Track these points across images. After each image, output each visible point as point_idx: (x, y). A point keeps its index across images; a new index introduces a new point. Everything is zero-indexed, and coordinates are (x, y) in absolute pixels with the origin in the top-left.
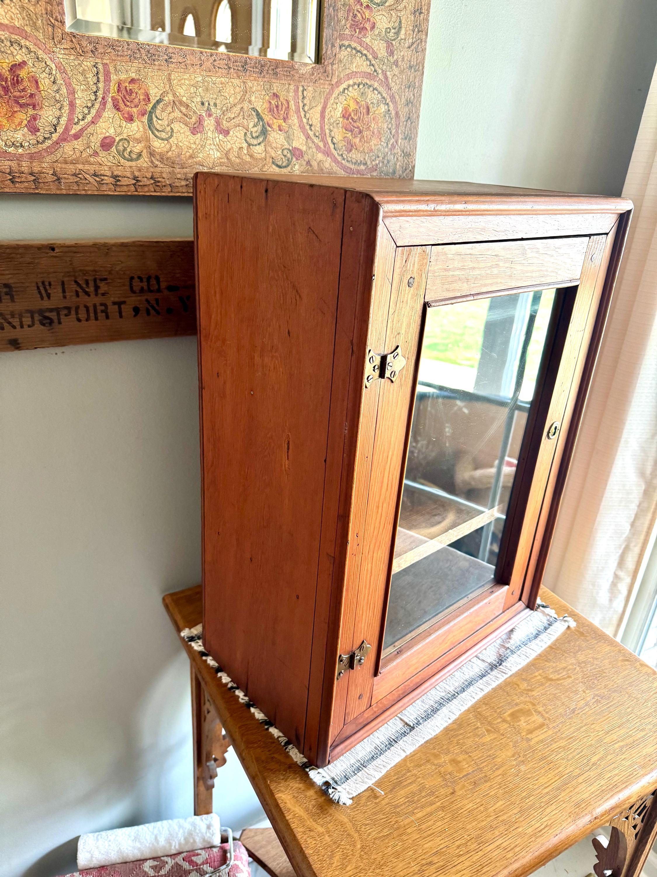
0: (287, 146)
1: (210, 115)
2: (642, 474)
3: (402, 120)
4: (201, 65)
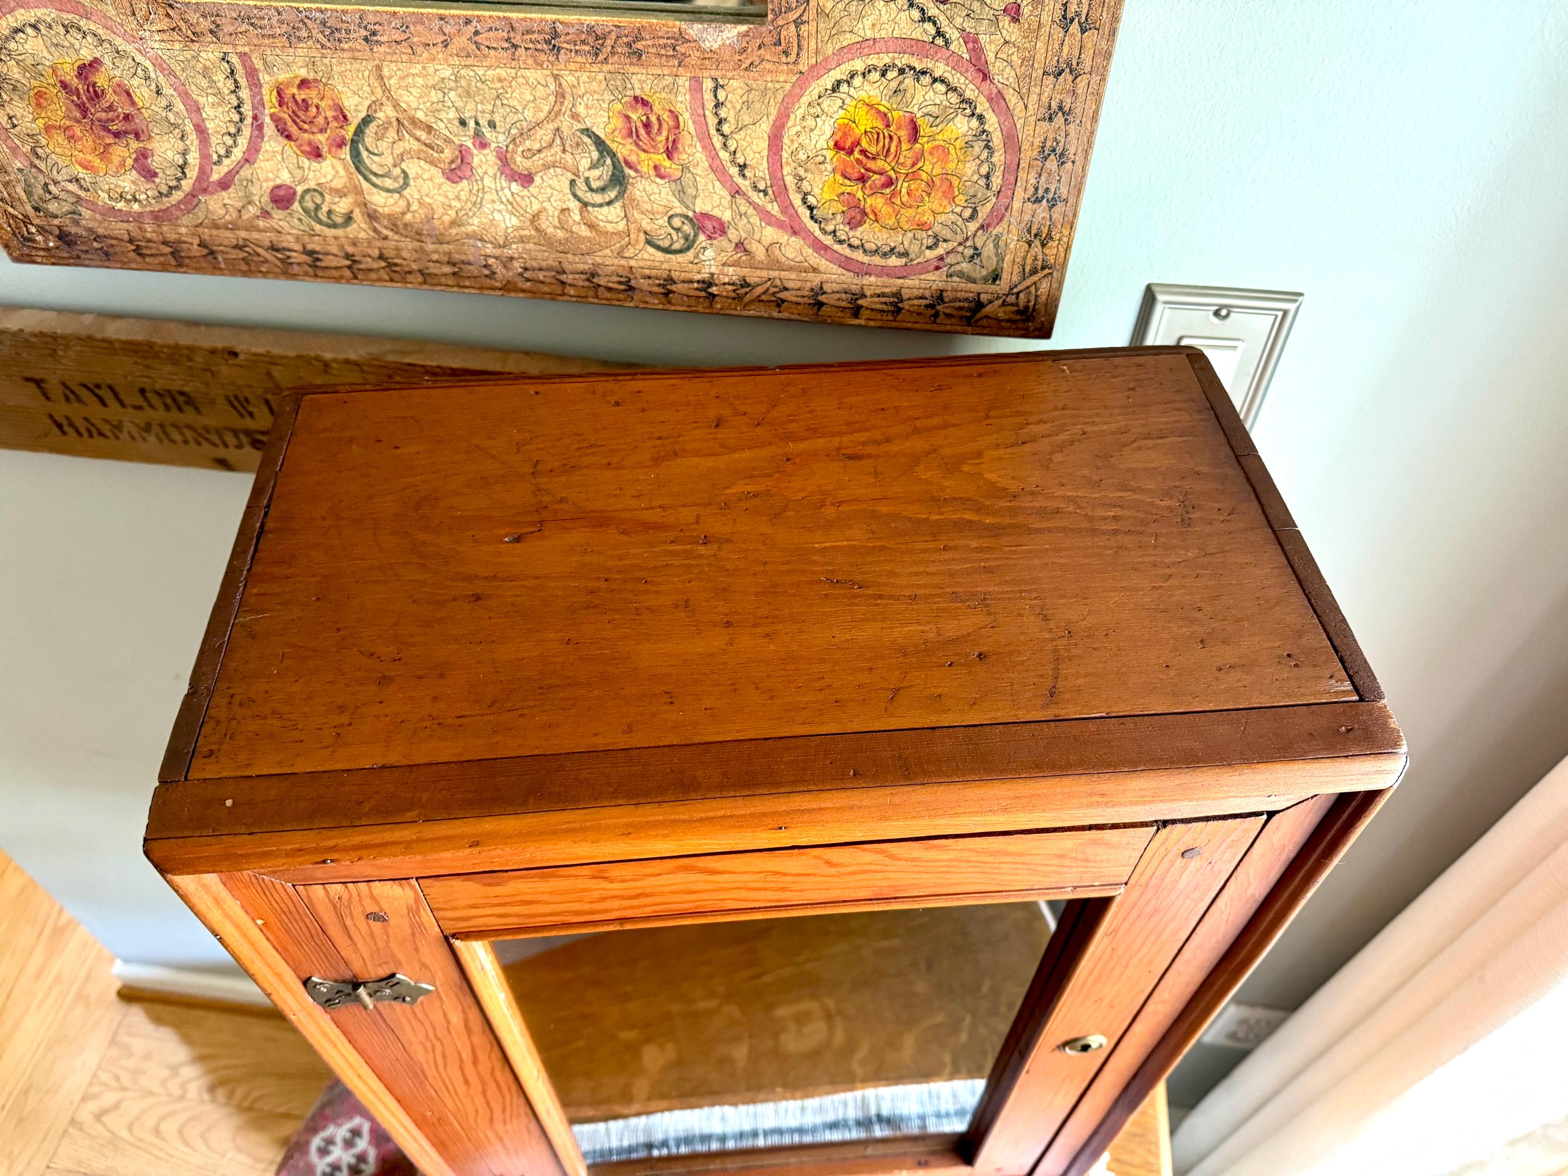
0: (679, 209)
1: (484, 145)
3: (1028, 154)
4: (446, 44)
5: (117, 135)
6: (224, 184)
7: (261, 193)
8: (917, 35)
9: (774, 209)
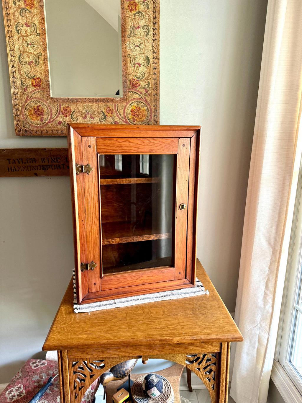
0: (113, 121)
1: (88, 114)
2: (270, 244)
3: (153, 111)
4: (86, 101)
5: (39, 115)
6: (52, 121)
7: (57, 122)
8: (139, 98)
9: (124, 120)
